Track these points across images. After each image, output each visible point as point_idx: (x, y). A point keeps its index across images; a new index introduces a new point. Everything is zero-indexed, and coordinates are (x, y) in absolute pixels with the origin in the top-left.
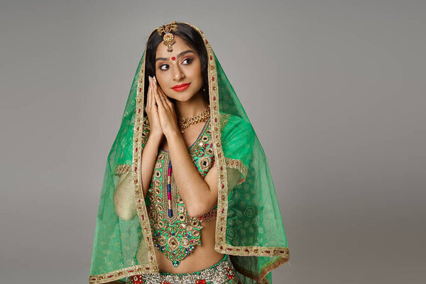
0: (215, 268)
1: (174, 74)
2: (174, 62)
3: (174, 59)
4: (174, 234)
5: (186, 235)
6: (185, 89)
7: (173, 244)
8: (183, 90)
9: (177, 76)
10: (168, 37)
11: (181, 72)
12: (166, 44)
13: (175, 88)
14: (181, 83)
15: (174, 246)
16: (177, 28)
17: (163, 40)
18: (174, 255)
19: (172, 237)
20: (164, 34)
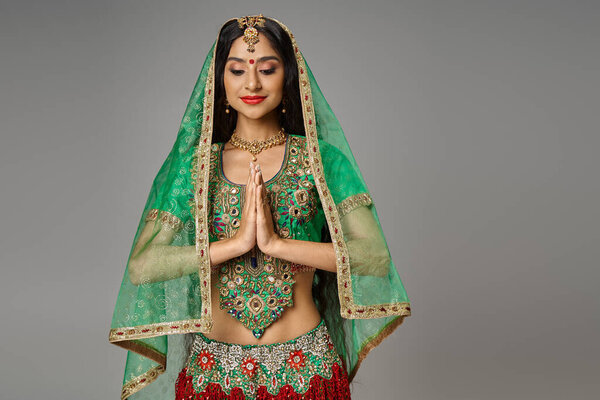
0: (314, 334)
1: (247, 82)
2: (251, 66)
3: (252, 62)
4: (257, 292)
5: (274, 292)
6: (258, 103)
7: (256, 305)
8: (255, 104)
9: (252, 85)
10: (251, 32)
11: (258, 81)
12: (246, 40)
13: (244, 99)
14: (254, 95)
15: (257, 309)
16: (265, 24)
17: (243, 34)
18: (256, 321)
19: (254, 296)
20: (245, 27)
